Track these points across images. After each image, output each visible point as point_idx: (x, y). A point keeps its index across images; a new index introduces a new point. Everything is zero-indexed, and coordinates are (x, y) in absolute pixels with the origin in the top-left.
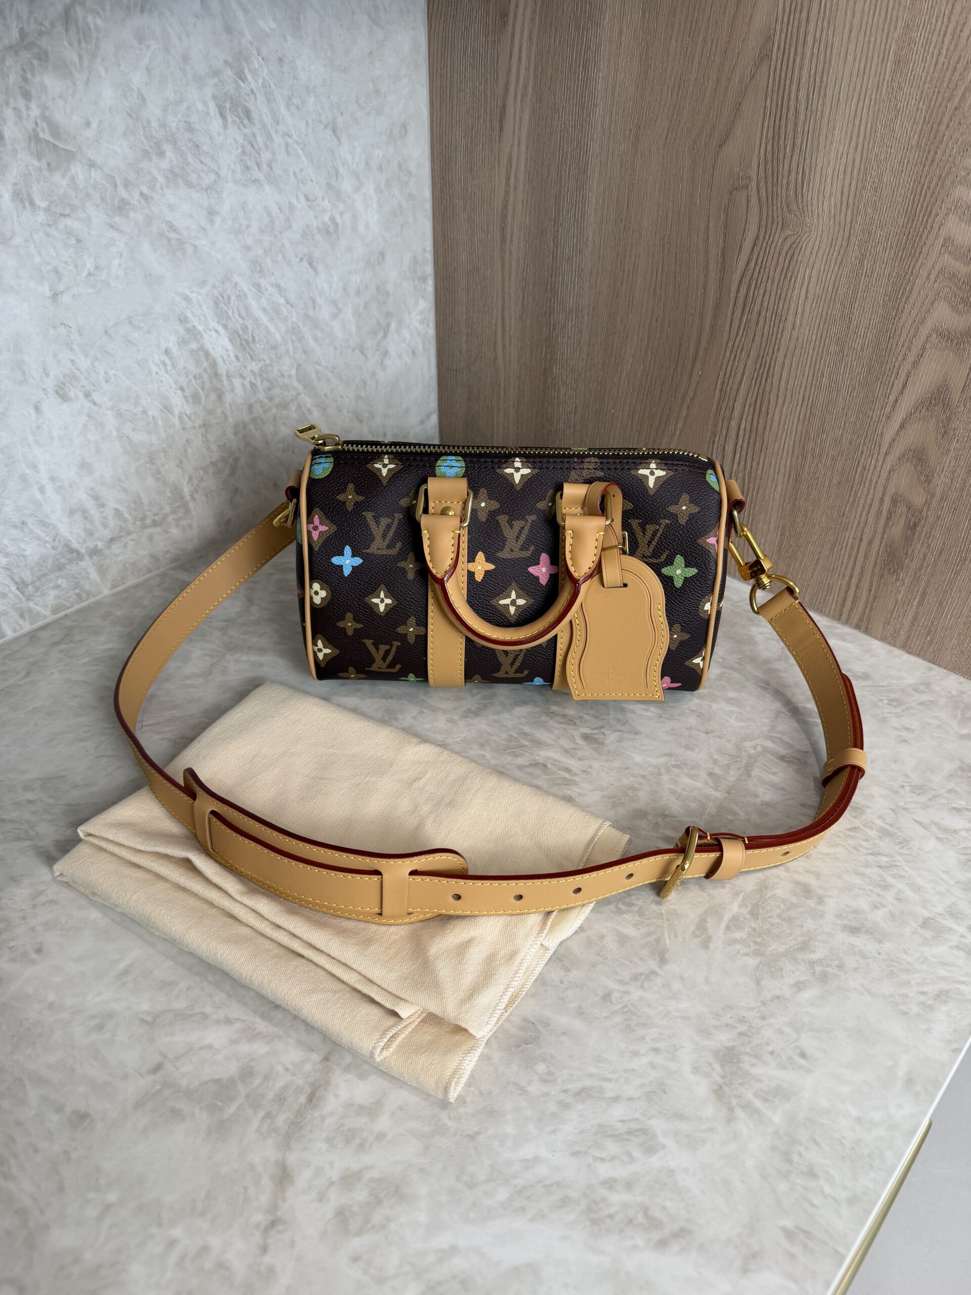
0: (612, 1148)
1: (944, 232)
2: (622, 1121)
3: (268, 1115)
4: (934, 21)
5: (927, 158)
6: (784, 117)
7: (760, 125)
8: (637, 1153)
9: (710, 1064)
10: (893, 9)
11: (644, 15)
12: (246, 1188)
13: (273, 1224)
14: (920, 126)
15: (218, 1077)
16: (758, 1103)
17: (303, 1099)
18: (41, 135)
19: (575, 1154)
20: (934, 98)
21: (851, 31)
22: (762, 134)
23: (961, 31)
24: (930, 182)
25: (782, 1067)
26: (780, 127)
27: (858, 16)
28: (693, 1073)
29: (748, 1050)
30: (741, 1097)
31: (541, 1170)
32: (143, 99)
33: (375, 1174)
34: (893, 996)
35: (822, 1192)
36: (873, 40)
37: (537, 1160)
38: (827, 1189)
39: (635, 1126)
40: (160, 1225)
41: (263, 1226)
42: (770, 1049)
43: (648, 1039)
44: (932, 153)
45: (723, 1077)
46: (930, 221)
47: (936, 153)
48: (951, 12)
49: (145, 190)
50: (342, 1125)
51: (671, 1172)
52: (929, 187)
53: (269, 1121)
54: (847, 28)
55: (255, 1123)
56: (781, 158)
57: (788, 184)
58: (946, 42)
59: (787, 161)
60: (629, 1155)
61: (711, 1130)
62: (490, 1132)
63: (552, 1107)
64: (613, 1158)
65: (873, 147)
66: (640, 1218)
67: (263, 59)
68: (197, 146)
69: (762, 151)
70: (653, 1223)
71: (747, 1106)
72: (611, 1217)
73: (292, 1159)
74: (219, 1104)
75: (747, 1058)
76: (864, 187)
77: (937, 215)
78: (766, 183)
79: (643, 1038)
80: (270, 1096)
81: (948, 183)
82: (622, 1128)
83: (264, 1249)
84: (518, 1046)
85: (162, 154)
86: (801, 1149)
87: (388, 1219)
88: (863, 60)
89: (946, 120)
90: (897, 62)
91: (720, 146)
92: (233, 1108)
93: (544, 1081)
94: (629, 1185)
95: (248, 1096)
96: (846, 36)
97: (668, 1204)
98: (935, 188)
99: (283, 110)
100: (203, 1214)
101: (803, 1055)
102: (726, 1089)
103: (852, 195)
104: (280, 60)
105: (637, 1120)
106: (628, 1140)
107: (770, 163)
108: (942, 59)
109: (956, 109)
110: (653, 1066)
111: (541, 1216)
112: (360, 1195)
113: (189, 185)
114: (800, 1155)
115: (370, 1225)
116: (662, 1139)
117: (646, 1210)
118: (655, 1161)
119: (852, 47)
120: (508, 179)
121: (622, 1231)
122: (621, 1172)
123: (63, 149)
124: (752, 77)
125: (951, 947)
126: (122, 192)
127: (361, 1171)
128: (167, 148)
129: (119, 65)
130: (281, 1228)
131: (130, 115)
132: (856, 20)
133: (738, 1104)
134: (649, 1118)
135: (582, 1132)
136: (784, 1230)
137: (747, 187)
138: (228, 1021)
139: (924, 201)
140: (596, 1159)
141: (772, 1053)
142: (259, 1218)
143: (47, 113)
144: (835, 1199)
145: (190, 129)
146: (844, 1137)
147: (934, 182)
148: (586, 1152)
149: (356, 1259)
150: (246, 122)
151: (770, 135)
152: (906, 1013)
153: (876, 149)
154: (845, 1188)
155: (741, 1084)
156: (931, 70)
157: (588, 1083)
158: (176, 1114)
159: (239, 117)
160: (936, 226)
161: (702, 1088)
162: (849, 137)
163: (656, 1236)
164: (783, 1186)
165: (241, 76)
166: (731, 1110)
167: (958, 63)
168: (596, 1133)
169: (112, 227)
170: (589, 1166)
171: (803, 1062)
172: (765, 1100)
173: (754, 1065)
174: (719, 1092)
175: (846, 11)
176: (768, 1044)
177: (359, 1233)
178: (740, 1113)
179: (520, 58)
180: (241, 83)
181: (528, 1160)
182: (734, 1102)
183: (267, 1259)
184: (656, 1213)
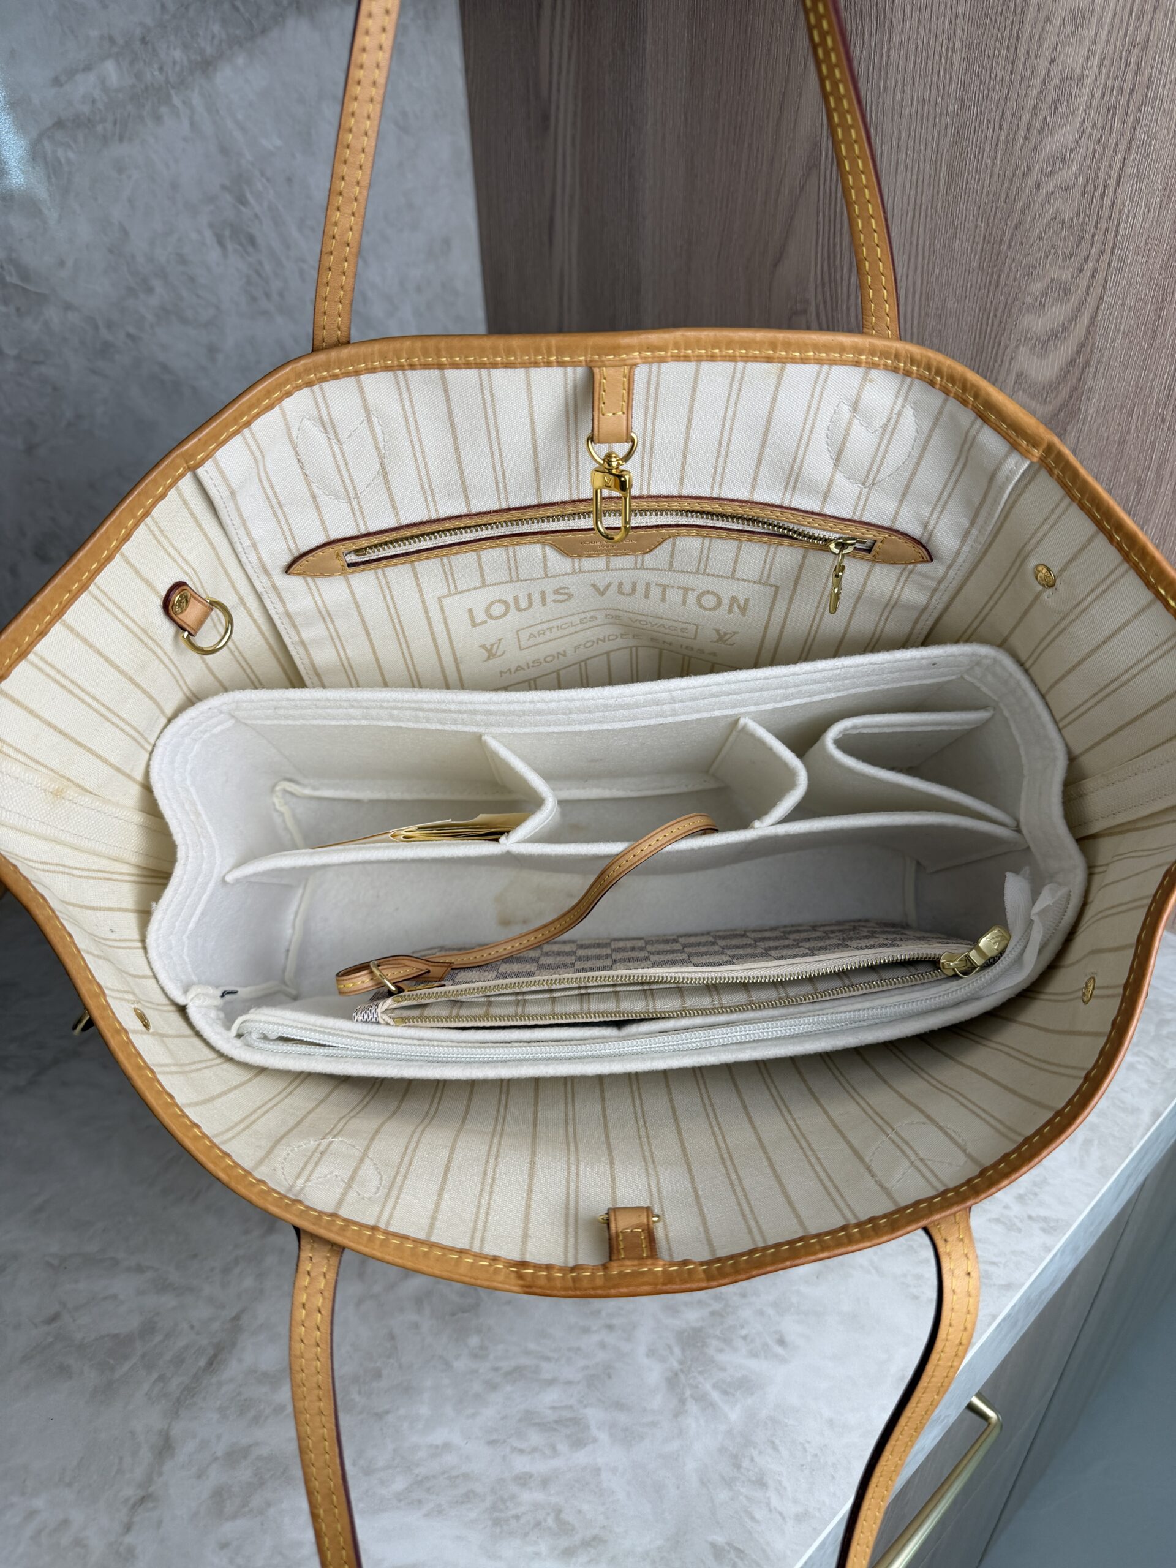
0: (535, 1438)
1: (1016, 367)
2: (553, 1408)
3: (161, 1378)
4: (984, 128)
5: (990, 282)
6: (838, 234)
7: (814, 243)
8: (562, 1447)
9: (670, 1347)
10: (941, 113)
11: (686, 119)
12: (121, 1458)
13: (143, 1500)
14: (980, 246)
15: (116, 1332)
16: (715, 1396)
17: (202, 1362)
18: (8, 279)
19: (491, 1443)
20: (993, 213)
21: (899, 138)
22: (817, 253)
23: (1014, 139)
24: (996, 310)
25: (753, 1354)
26: (834, 245)
27: (905, 121)
28: (648, 1356)
29: (718, 1332)
30: (697, 1387)
31: (450, 1459)
32: (125, 233)
33: (264, 1451)
34: (905, 1276)
35: (768, 1504)
36: (923, 148)
37: (447, 1447)
38: (775, 1502)
39: (567, 1414)
40: (23, 1494)
41: (131, 1502)
42: (744, 1332)
43: (604, 1314)
44: (995, 277)
45: (681, 1363)
46: (1000, 353)
47: (1000, 276)
48: (1002, 119)
49: (132, 330)
50: (239, 1394)
51: (597, 1471)
52: (995, 315)
53: (162, 1385)
54: (895, 135)
55: (146, 1386)
56: (838, 278)
57: (848, 309)
58: (999, 152)
59: (845, 283)
60: (554, 1448)
61: (654, 1424)
62: (402, 1412)
63: (477, 1387)
64: (534, 1450)
65: (933, 270)
66: (550, 1521)
67: (268, 180)
68: (192, 279)
69: (819, 272)
70: (564, 1528)
71: (702, 1399)
72: (517, 1517)
73: (177, 1430)
74: (112, 1362)
75: (714, 1343)
76: (927, 314)
77: (1006, 347)
78: (825, 307)
79: (599, 1312)
80: (168, 1356)
81: (1015, 311)
82: (551, 1416)
83: (128, 1528)
84: (453, 1314)
85: (150, 290)
86: (755, 1453)
87: (269, 1504)
88: (915, 172)
89: (1007, 239)
90: (951, 174)
91: (775, 265)
92: (126, 1366)
93: (475, 1356)
94: (545, 1482)
95: (143, 1356)
96: (894, 144)
97: (585, 1507)
98: (1001, 317)
99: (294, 233)
100: (70, 1485)
101: (781, 1342)
102: (682, 1377)
103: (916, 323)
104: (289, 180)
105: (571, 1407)
106: (555, 1430)
107: (827, 286)
108: (997, 170)
109: (1016, 227)
110: (603, 1346)
111: (439, 1511)
112: (244, 1473)
113: (184, 321)
114: (752, 1460)
115: (247, 1509)
116: (594, 1431)
117: (558, 1512)
118: (581, 1457)
119: (902, 157)
120: (561, 299)
121: (526, 1535)
122: (540, 1466)
123: (36, 293)
124: (802, 188)
125: (990, 1220)
126: (105, 334)
127: (250, 1446)
128: (157, 284)
129: (96, 199)
130: (150, 1505)
131: (111, 251)
132: (904, 127)
133: (692, 1396)
134: (585, 1407)
135: (504, 1418)
136: (713, 1545)
137: (805, 312)
138: (140, 1269)
139: (991, 330)
140: (514, 1449)
141: (745, 1338)
142: (130, 1492)
143: (14, 255)
144: (781, 1514)
145: (182, 260)
146: (809, 1442)
147: (1000, 310)
148: (505, 1441)
149: (224, 1546)
150: (250, 249)
151: (826, 255)
152: (916, 1298)
153: (937, 271)
154: (795, 1501)
155: (701, 1373)
156: (987, 182)
157: (524, 1361)
158: (64, 1371)
159: (241, 244)
160: (1007, 359)
161: (654, 1374)
162: (906, 257)
163: (564, 1542)
164: (723, 1495)
165: (242, 200)
166: (683, 1402)
167: (1013, 175)
168: (520, 1420)
169: (94, 372)
170: (504, 1458)
171: (779, 1350)
172: (725, 1393)
173: (721, 1351)
174: (672, 1381)
175: (893, 116)
176: (742, 1327)
177: (234, 1517)
178: (693, 1407)
179: (564, 166)
180: (243, 209)
181: (437, 1447)
182: (688, 1393)
183: (129, 1539)
184: (568, 1516)
